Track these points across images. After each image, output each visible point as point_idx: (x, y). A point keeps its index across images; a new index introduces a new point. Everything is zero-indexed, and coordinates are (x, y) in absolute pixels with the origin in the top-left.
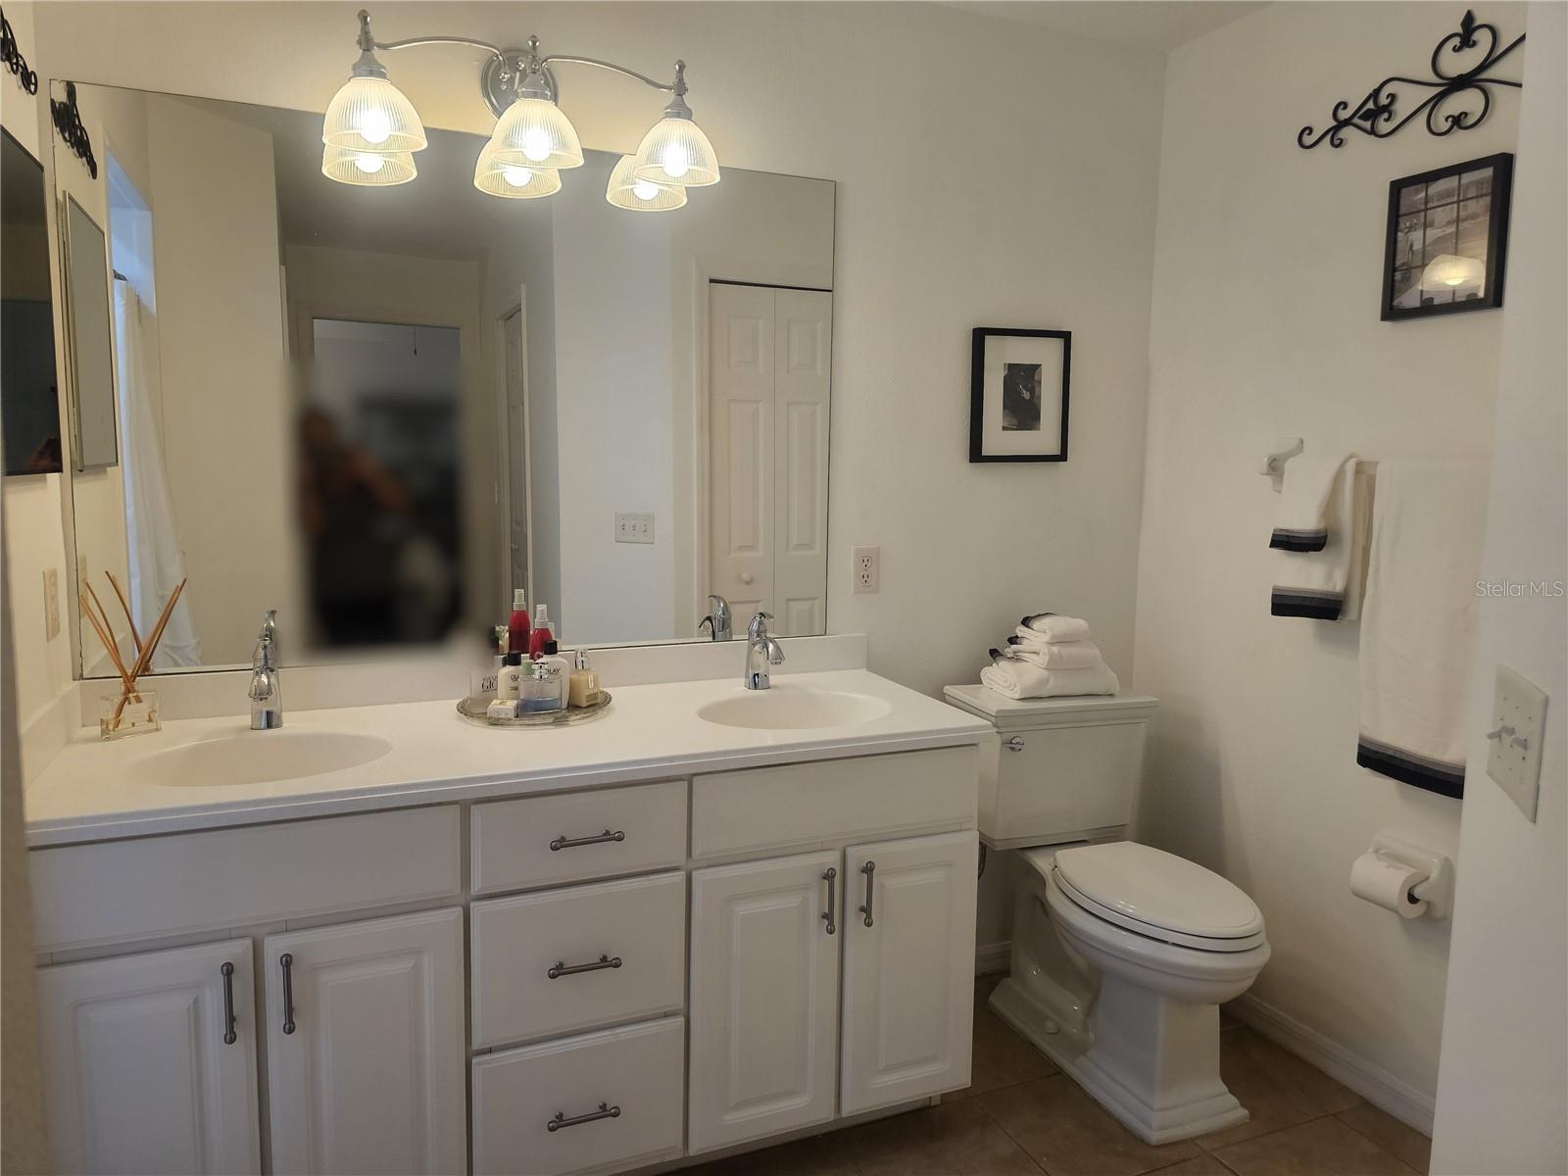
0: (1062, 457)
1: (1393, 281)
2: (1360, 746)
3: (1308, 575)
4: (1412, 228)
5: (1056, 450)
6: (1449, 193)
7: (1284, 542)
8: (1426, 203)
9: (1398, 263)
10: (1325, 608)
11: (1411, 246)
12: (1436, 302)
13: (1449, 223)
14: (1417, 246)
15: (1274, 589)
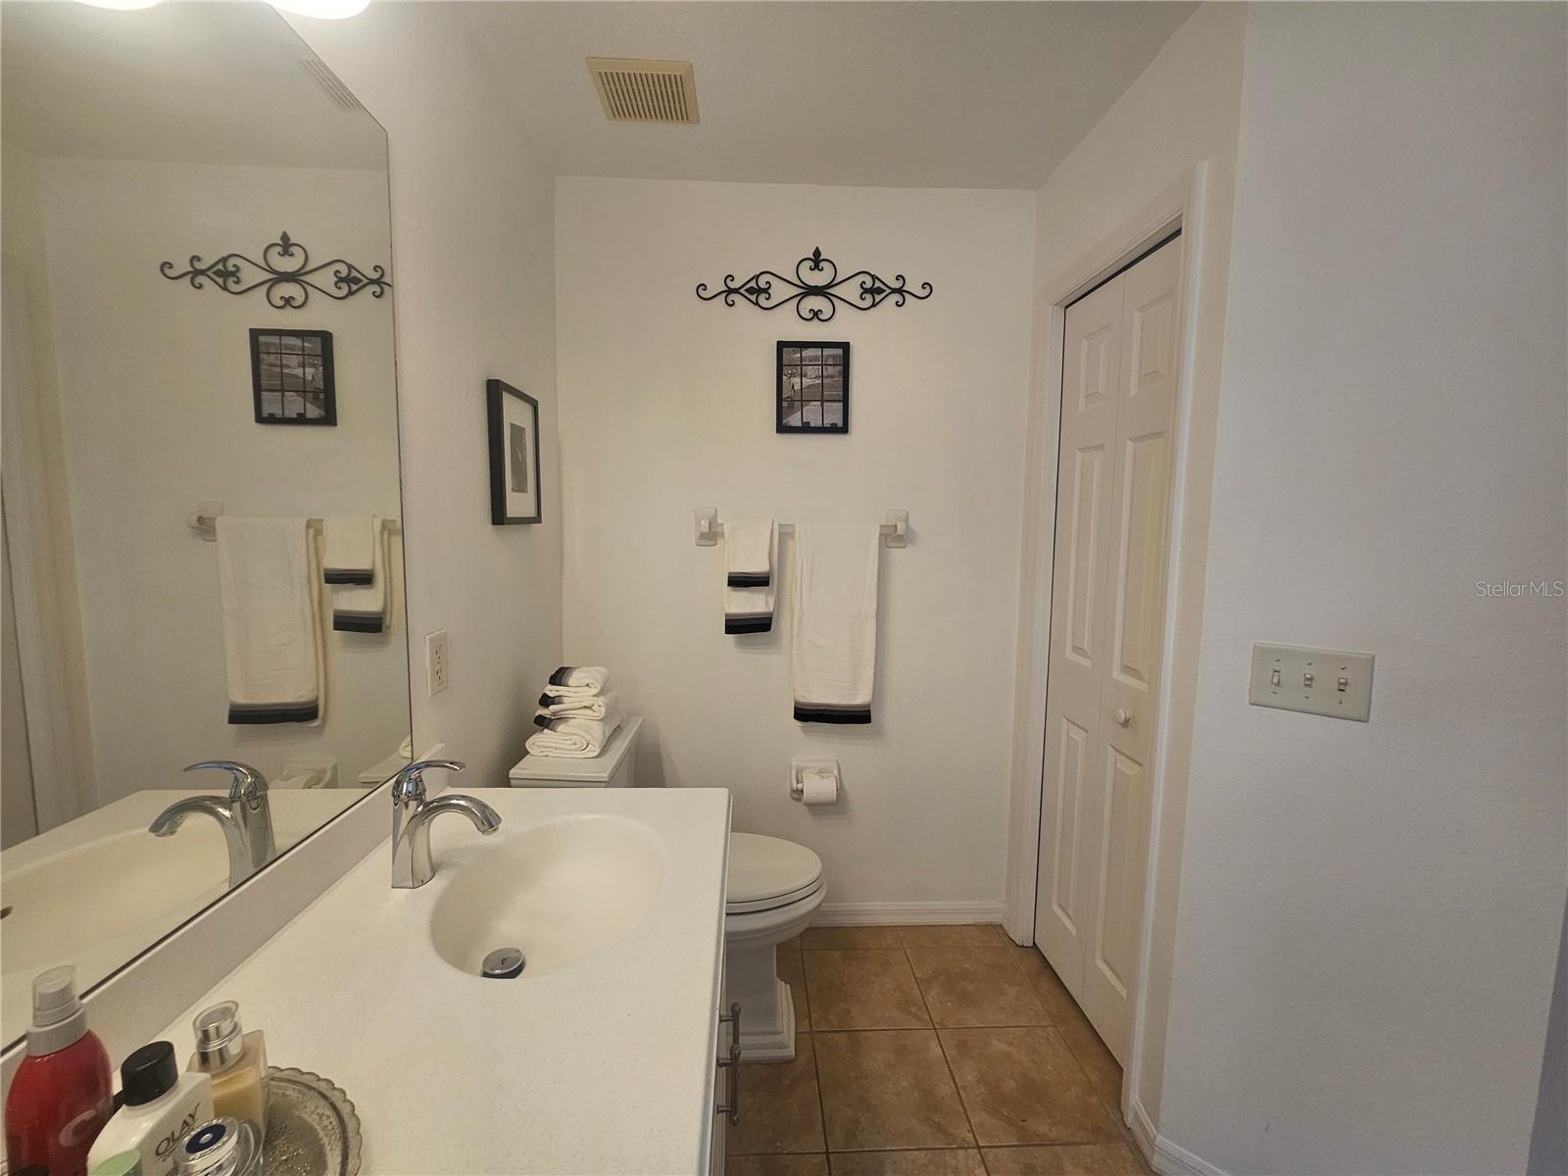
0: (538, 519)
1: (782, 407)
2: (795, 708)
3: (750, 603)
4: (793, 375)
5: (532, 513)
6: (816, 358)
7: (738, 581)
8: (801, 361)
9: (784, 396)
10: (759, 625)
11: (793, 387)
12: (812, 425)
13: (816, 377)
14: (797, 387)
15: (726, 615)
